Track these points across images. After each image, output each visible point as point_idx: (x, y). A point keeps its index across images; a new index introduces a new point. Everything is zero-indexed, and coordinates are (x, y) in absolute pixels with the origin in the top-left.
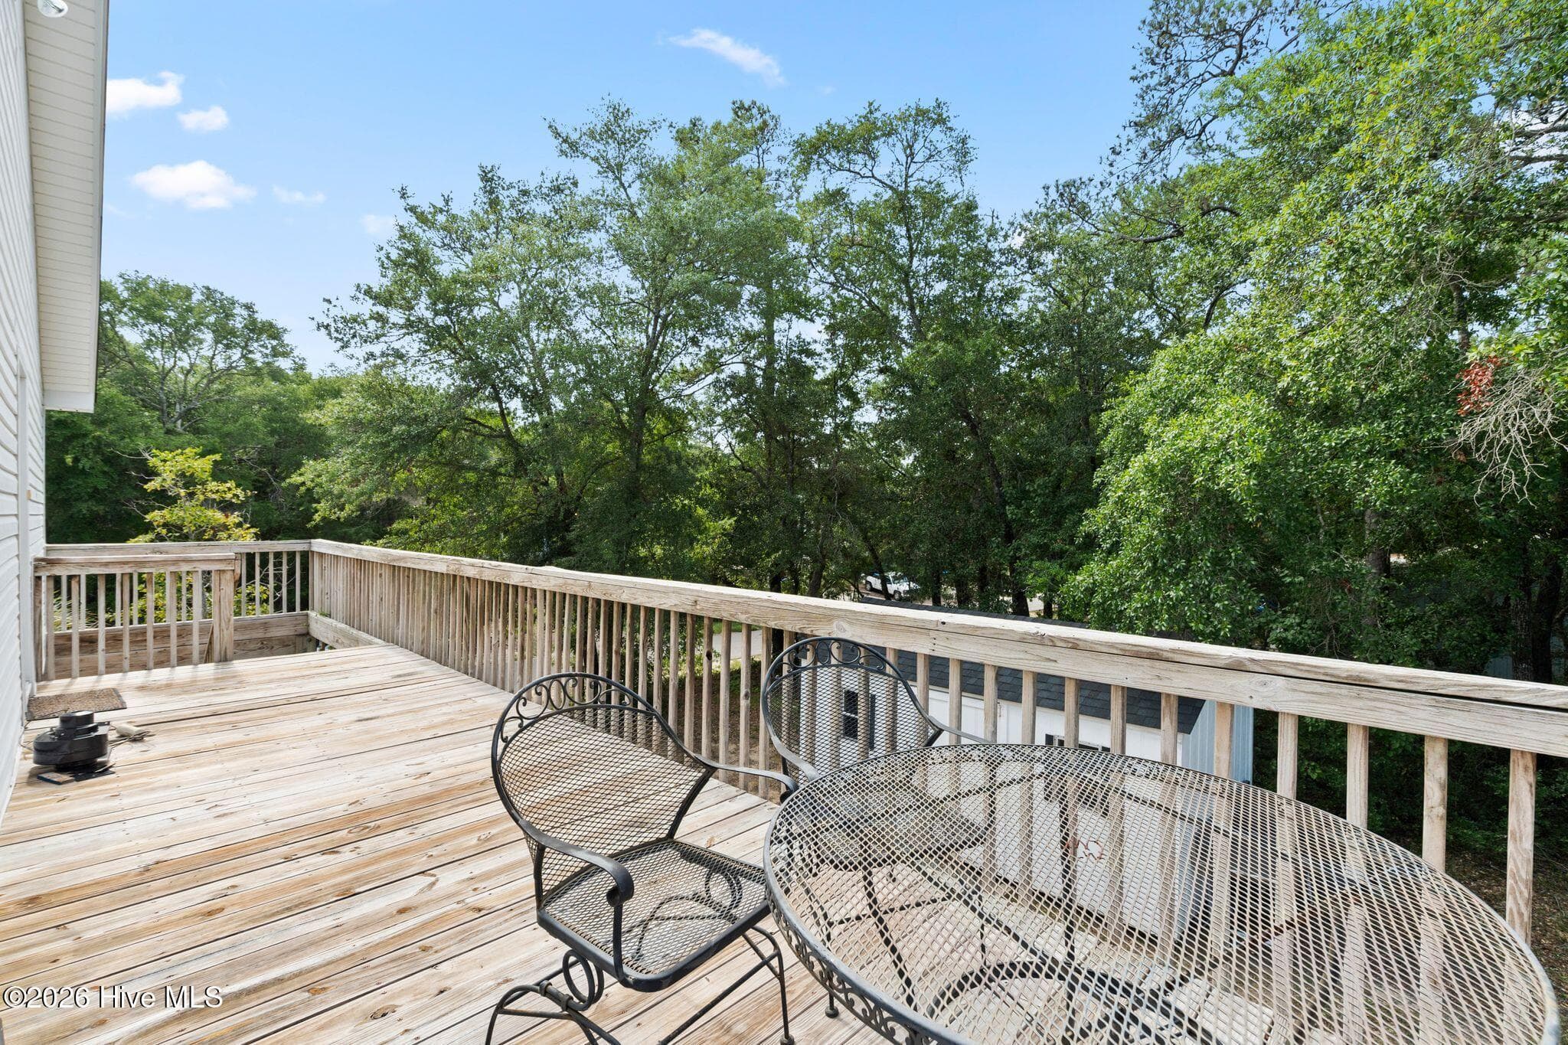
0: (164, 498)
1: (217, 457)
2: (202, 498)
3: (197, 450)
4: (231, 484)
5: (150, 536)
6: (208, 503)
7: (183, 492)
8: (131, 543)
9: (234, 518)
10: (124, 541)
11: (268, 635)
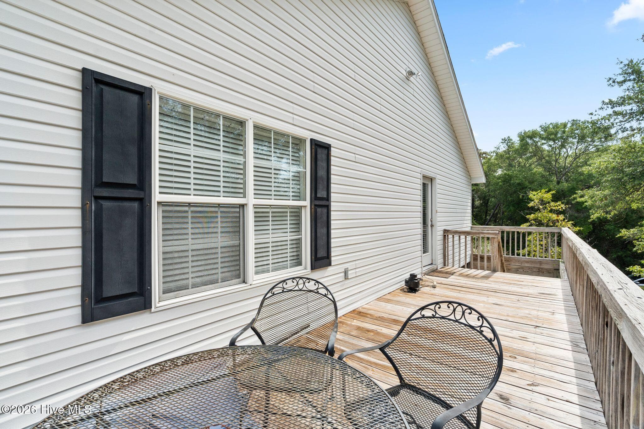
0: (534, 210)
1: (554, 192)
2: (549, 209)
3: (546, 190)
4: (559, 203)
5: (528, 224)
6: (551, 211)
7: (541, 207)
8: (522, 226)
9: (561, 217)
10: (520, 226)
11: (541, 267)
